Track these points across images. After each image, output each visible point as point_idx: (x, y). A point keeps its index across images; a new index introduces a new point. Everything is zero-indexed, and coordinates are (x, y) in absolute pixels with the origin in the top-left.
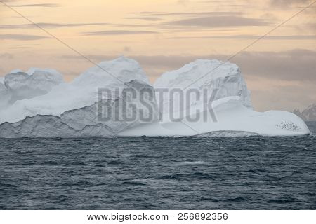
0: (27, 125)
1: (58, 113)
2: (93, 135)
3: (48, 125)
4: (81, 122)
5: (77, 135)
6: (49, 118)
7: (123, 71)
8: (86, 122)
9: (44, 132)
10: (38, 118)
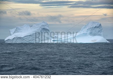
0: (14, 40)
1: (22, 37)
2: (32, 42)
3: (20, 40)
4: (29, 39)
5: (27, 42)
6: (20, 38)
7: (42, 25)
8: (30, 39)
9: (19, 42)
10: (17, 38)
